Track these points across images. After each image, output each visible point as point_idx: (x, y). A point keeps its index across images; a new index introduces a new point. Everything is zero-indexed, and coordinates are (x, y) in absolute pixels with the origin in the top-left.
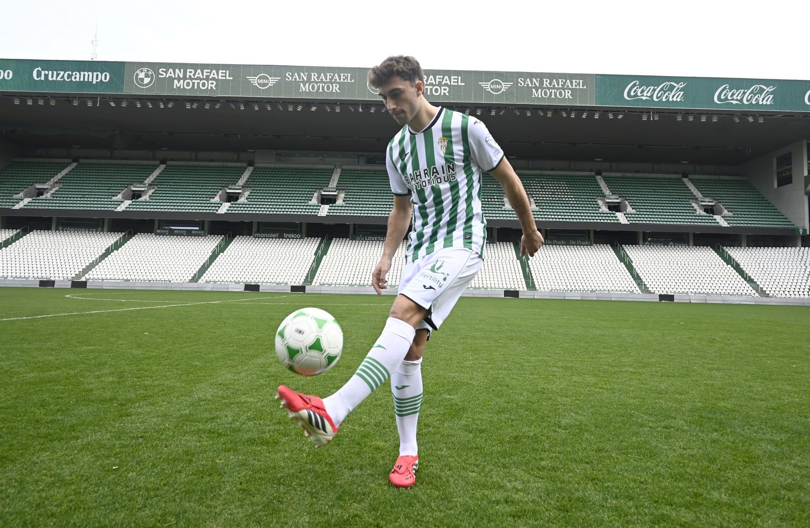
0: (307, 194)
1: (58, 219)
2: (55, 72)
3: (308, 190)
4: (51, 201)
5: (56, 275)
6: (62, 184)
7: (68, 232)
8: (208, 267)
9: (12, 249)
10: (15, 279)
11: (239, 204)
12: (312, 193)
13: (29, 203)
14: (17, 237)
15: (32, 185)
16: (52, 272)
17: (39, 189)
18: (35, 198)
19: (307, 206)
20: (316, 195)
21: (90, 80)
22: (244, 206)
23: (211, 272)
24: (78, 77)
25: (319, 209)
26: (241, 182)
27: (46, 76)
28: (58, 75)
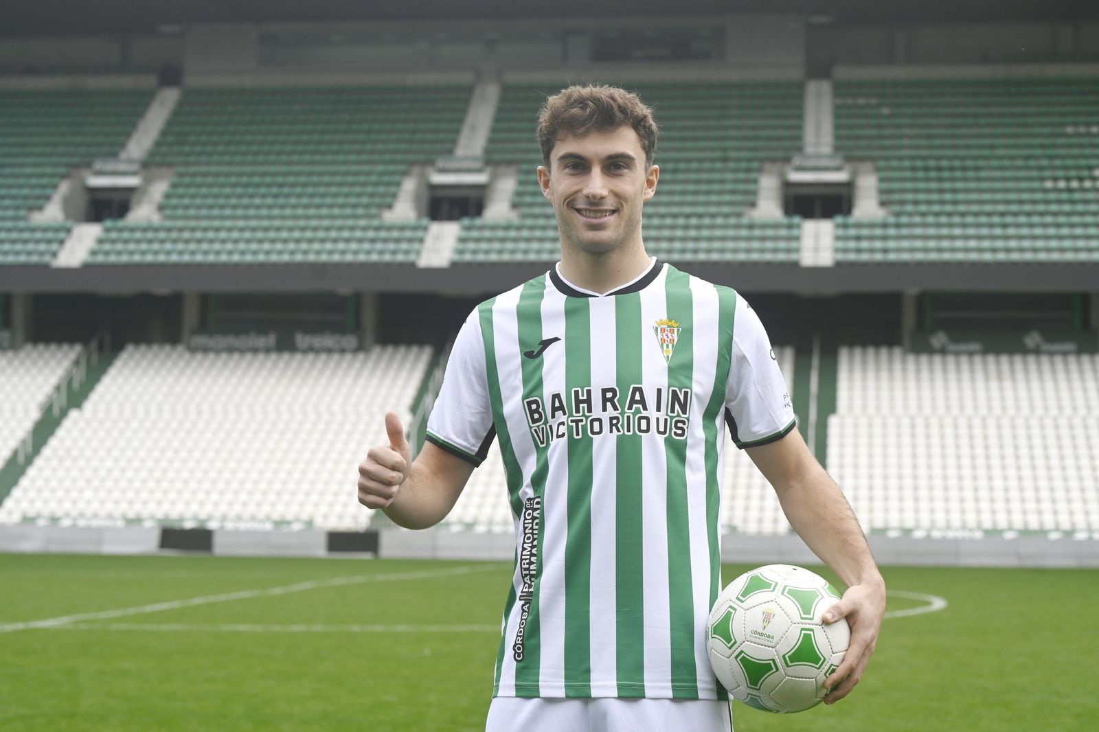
0: (376, 184)
3: (380, 168)
8: (29, 460)
11: (133, 230)
12: (396, 178)
19: (378, 229)
20: (409, 186)
22: (150, 235)
23: (40, 483)
25: (421, 241)
26: (140, 144)
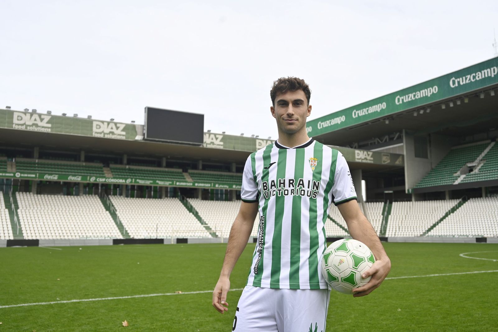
1: (486, 188)
2: (464, 78)
4: (479, 175)
5: (488, 233)
6: (485, 161)
7: (495, 197)
9: (457, 214)
10: (460, 237)
13: (464, 178)
14: (460, 205)
15: (465, 165)
16: (485, 230)
17: (470, 167)
18: (467, 174)
21: (489, 75)
24: (480, 76)
27: (459, 82)
28: (466, 79)
